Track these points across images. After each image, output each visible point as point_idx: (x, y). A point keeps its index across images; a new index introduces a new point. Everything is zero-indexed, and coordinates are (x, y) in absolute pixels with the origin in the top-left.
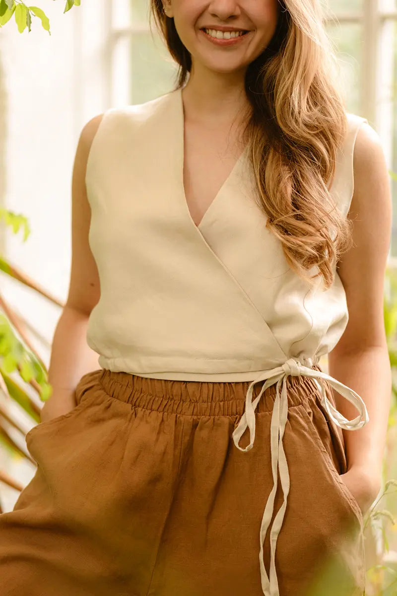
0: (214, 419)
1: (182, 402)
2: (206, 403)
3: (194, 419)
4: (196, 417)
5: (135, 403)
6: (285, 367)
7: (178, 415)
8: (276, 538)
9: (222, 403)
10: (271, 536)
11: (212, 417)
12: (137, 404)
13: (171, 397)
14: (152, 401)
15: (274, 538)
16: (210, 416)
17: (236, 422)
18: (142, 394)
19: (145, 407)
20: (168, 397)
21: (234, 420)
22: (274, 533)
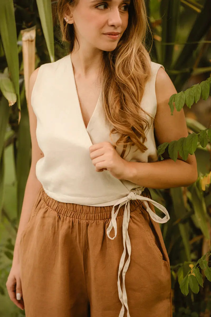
0: (96, 222)
1: (81, 213)
2: (92, 214)
3: (87, 222)
4: (88, 221)
5: (59, 212)
6: (129, 197)
7: (79, 220)
8: (125, 275)
9: (99, 214)
10: (123, 274)
11: (95, 221)
12: (60, 212)
13: (76, 211)
14: (67, 212)
15: (124, 275)
16: (94, 220)
17: (107, 223)
18: (62, 208)
19: (64, 215)
20: (74, 211)
21: (106, 222)
22: (124, 272)
